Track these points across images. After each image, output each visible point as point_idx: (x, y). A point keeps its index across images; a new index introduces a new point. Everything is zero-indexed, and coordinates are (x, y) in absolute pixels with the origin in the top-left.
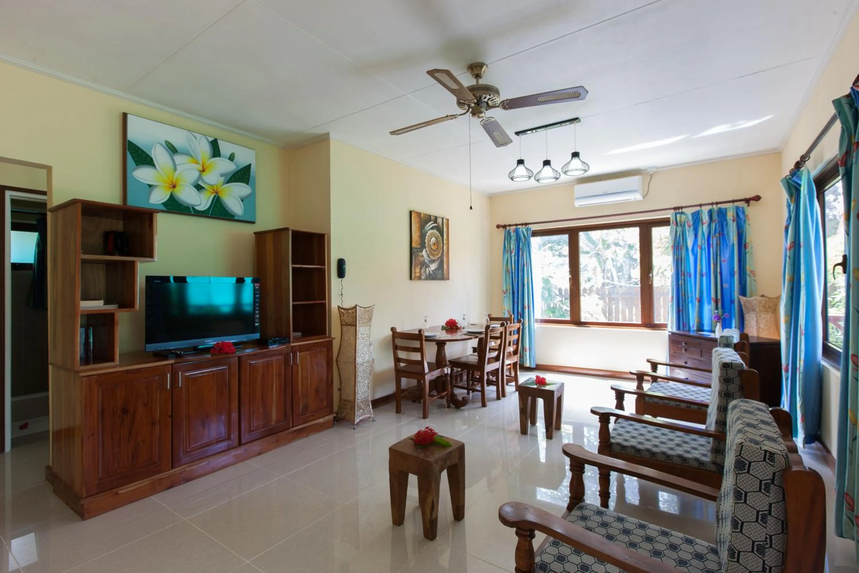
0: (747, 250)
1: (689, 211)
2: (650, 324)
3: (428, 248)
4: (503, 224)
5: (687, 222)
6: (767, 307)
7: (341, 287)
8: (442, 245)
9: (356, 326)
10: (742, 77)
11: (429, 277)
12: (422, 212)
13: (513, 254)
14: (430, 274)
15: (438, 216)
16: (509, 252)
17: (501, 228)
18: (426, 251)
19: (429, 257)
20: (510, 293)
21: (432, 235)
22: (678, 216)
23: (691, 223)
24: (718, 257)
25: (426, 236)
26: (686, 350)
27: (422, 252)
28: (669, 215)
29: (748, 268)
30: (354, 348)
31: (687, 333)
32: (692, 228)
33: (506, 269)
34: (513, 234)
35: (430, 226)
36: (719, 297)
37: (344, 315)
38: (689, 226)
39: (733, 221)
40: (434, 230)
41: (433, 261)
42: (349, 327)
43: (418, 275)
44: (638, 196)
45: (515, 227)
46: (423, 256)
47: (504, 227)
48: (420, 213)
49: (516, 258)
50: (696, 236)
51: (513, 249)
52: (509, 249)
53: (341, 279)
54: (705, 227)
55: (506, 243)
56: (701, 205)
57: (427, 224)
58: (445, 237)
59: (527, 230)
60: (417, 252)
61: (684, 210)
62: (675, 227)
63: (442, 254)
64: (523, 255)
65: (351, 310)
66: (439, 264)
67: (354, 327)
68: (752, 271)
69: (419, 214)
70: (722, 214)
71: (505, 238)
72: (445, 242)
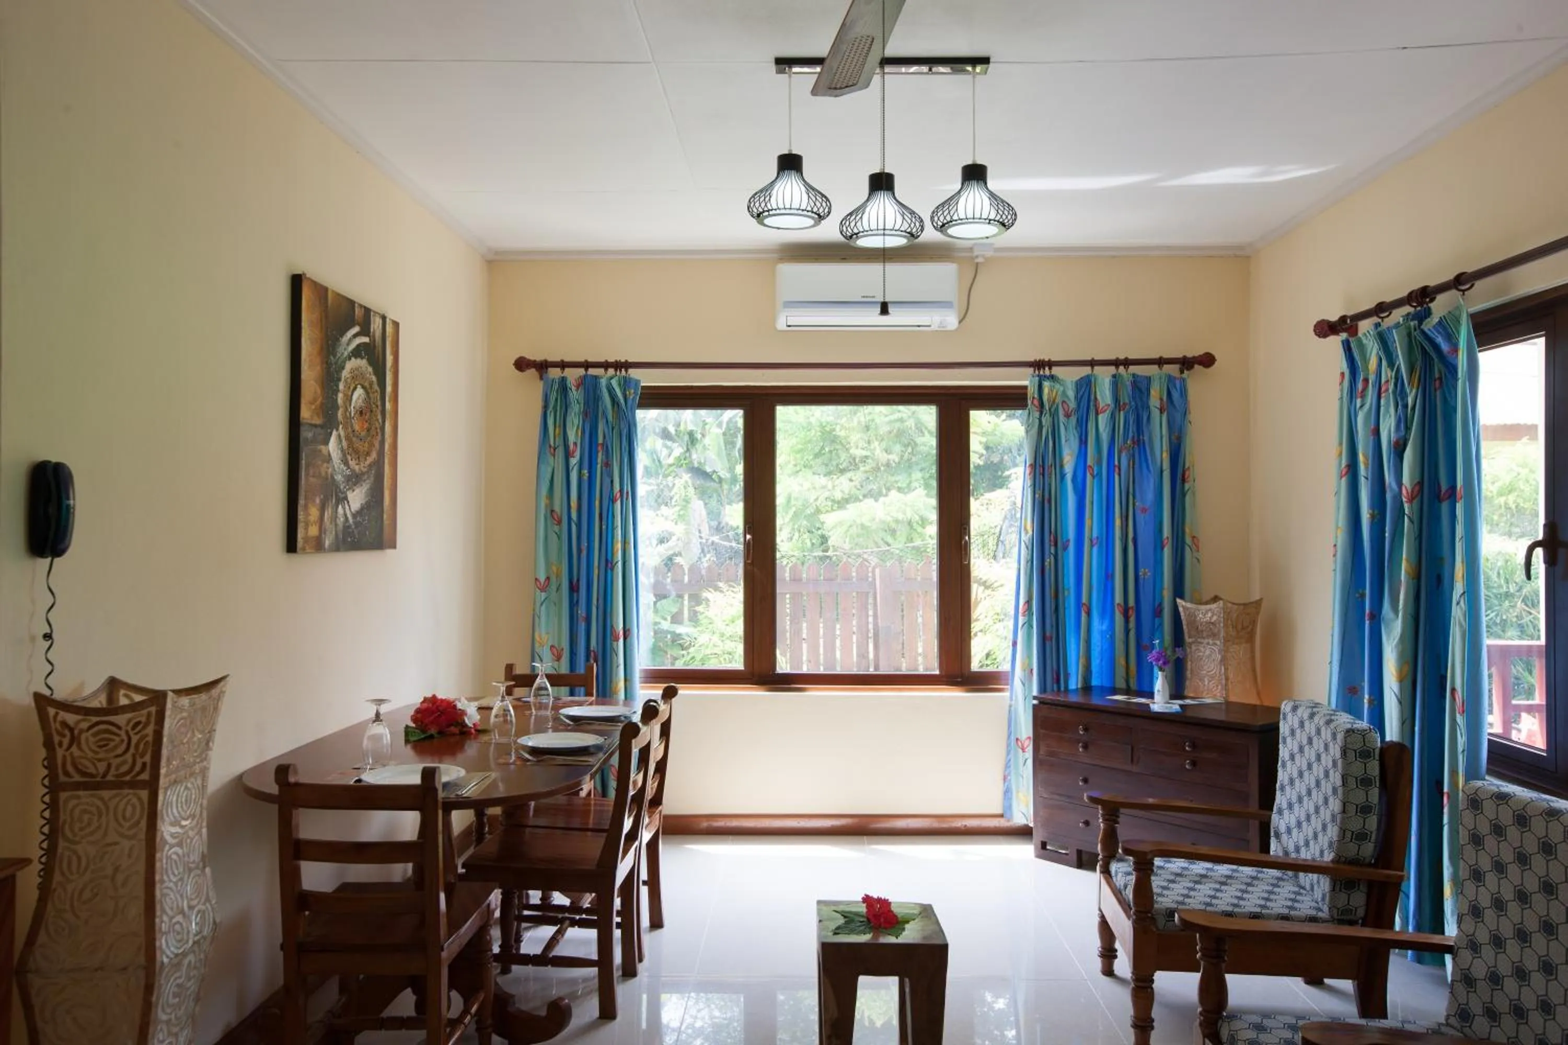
0: (1187, 486)
1: (1070, 376)
2: (962, 676)
3: (345, 428)
4: (538, 357)
5: (1064, 402)
6: (1240, 627)
7: (50, 601)
8: (379, 417)
9: (153, 786)
10: (1405, 48)
11: (344, 540)
12: (330, 287)
13: (574, 461)
14: (346, 527)
15: (372, 308)
16: (560, 452)
17: (533, 370)
18: (339, 436)
19: (346, 463)
20: (558, 589)
21: (357, 376)
22: (1046, 384)
23: (1072, 405)
24: (1131, 497)
25: (339, 380)
26: (1085, 747)
27: (326, 442)
28: (1023, 379)
29: (1187, 530)
30: (140, 892)
31: (1061, 698)
32: (1073, 420)
33: (546, 506)
34: (575, 395)
35: (350, 341)
36: (1131, 602)
37: (74, 740)
38: (1068, 416)
39: (1161, 411)
40: (362, 358)
41: (354, 479)
42: (106, 794)
43: (313, 531)
44: (951, 320)
45: (581, 371)
46: (329, 459)
47: (542, 367)
48: (326, 289)
49: (585, 472)
50: (1083, 442)
51: (575, 444)
52: (560, 441)
53: (45, 562)
54: (1103, 419)
55: (550, 422)
56: (1092, 363)
57: (343, 333)
58: (389, 389)
59: (626, 383)
60: (314, 441)
61: (1056, 371)
62: (1037, 414)
63: (381, 454)
64: (607, 465)
65: (129, 716)
66: (371, 489)
67: (144, 794)
68: (1194, 537)
69: (322, 291)
70: (1141, 388)
71: (545, 407)
72: (388, 406)
